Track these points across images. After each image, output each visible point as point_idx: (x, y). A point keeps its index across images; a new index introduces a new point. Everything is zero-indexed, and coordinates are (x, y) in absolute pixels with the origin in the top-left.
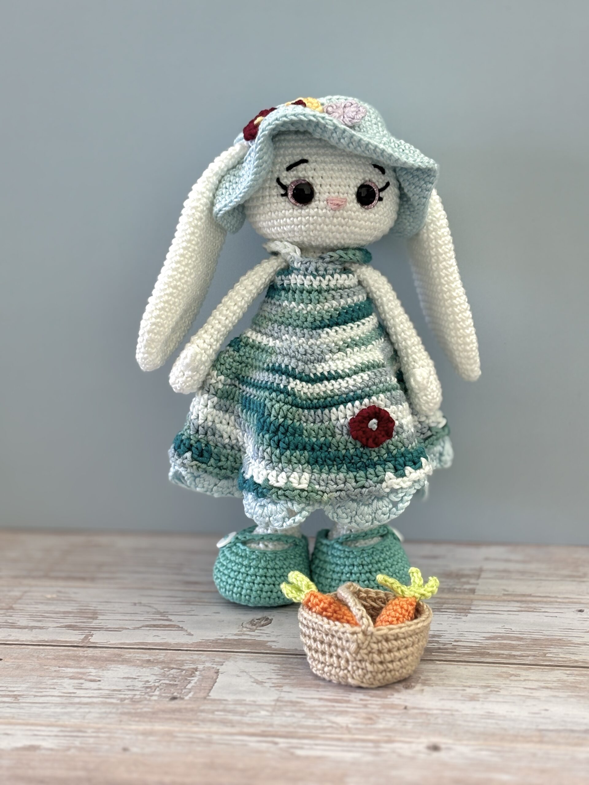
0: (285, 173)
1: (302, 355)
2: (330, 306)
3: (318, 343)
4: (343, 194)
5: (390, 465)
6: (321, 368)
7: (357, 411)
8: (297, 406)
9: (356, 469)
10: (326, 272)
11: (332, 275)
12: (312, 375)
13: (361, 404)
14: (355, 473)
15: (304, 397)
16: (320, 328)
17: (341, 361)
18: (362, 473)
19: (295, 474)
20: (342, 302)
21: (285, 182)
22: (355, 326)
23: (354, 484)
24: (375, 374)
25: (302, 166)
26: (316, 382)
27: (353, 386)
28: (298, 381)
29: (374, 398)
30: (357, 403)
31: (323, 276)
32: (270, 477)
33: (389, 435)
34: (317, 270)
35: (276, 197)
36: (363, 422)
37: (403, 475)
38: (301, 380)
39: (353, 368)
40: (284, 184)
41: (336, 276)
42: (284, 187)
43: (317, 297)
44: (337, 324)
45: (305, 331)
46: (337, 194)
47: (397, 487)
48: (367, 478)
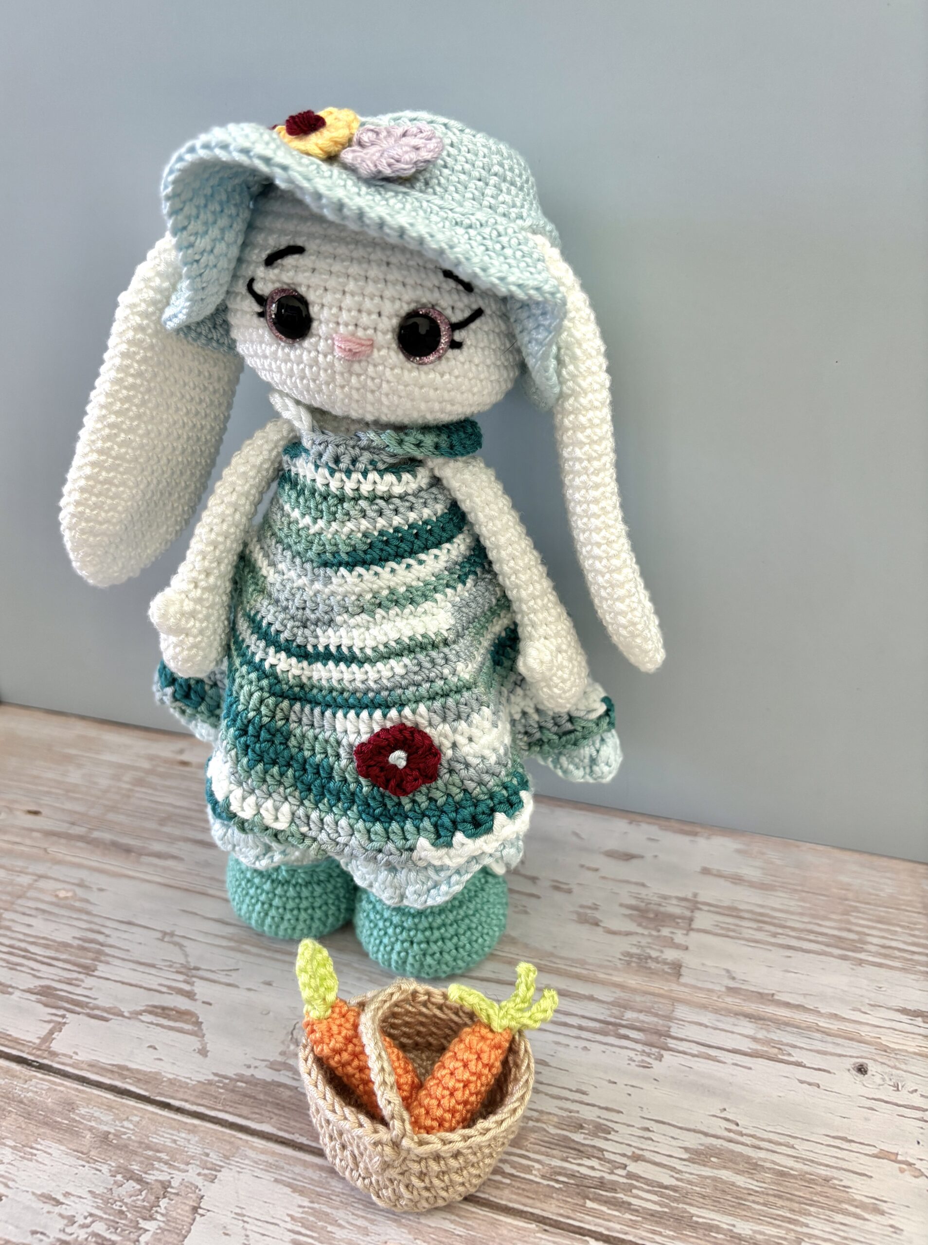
0: (261, 272)
1: (298, 609)
2: (354, 528)
3: (327, 590)
4: (365, 329)
5: (426, 823)
6: (328, 638)
7: (377, 729)
8: (283, 696)
9: (373, 816)
10: (354, 465)
11: (365, 474)
12: (310, 648)
13: (385, 716)
14: (369, 825)
15: (292, 681)
16: (332, 565)
17: (363, 630)
18: (378, 827)
19: (269, 804)
20: (381, 522)
21: (260, 288)
22: (400, 568)
23: (364, 841)
24: (419, 664)
25: (290, 261)
26: (317, 660)
27: (375, 682)
28: (283, 655)
29: (407, 711)
30: (378, 714)
31: (348, 472)
32: (232, 799)
33: (432, 776)
34: (337, 460)
35: (248, 316)
36: (380, 753)
37: (449, 845)
38: (290, 654)
39: (381, 648)
40: (259, 292)
41: (373, 476)
42: (260, 300)
43: (333, 509)
44: (364, 563)
45: (308, 566)
46: (351, 328)
47: (437, 863)
48: (388, 838)
